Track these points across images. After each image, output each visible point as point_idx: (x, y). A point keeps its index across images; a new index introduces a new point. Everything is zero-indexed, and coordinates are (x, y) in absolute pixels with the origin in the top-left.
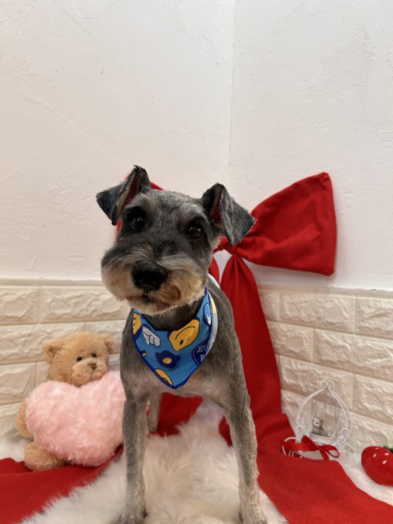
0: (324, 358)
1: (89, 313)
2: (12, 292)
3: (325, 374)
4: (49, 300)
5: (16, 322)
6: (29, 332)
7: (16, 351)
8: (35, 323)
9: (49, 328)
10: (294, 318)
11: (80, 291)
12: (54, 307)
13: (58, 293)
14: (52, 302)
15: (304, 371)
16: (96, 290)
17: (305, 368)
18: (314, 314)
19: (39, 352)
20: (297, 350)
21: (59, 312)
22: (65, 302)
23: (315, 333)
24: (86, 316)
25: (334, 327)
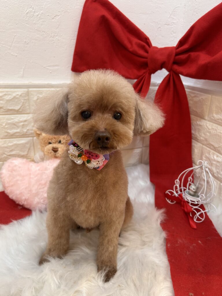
2: (9, 93)
4: (35, 98)
5: (16, 113)
6: (25, 119)
7: (18, 130)
8: (29, 114)
10: (218, 119)
17: (220, 159)
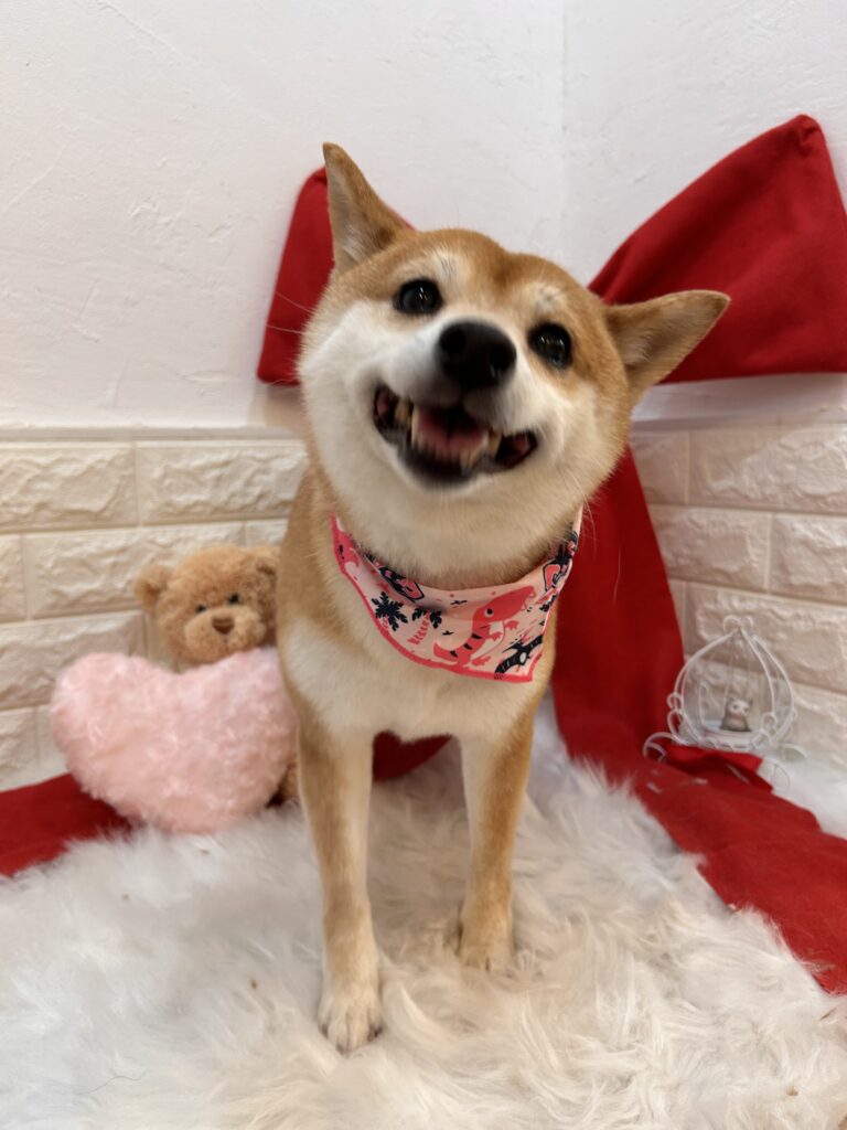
0: (796, 580)
1: (249, 500)
2: (72, 455)
3: (798, 617)
4: (157, 473)
5: (89, 524)
6: (120, 543)
7: (96, 585)
8: (134, 525)
9: (164, 535)
10: (724, 491)
11: (224, 451)
12: (169, 487)
13: (176, 455)
14: (165, 476)
15: (751, 614)
16: (261, 449)
17: (751, 606)
20: (733, 567)
21: (183, 499)
22: (195, 476)
23: (776, 523)
24: (243, 508)
25: (821, 505)
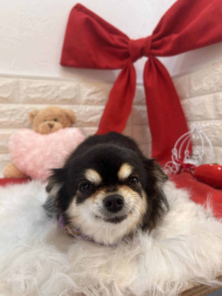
1: (53, 98)
4: (25, 88)
5: (4, 102)
6: (13, 108)
7: (6, 119)
8: (17, 103)
10: (198, 90)
11: (45, 83)
12: (29, 92)
13: (31, 84)
15: (207, 127)
16: (57, 83)
17: (208, 125)
18: (212, 82)
19: (22, 121)
20: (201, 113)
21: (33, 96)
22: (36, 90)
23: (214, 96)
24: (52, 100)
